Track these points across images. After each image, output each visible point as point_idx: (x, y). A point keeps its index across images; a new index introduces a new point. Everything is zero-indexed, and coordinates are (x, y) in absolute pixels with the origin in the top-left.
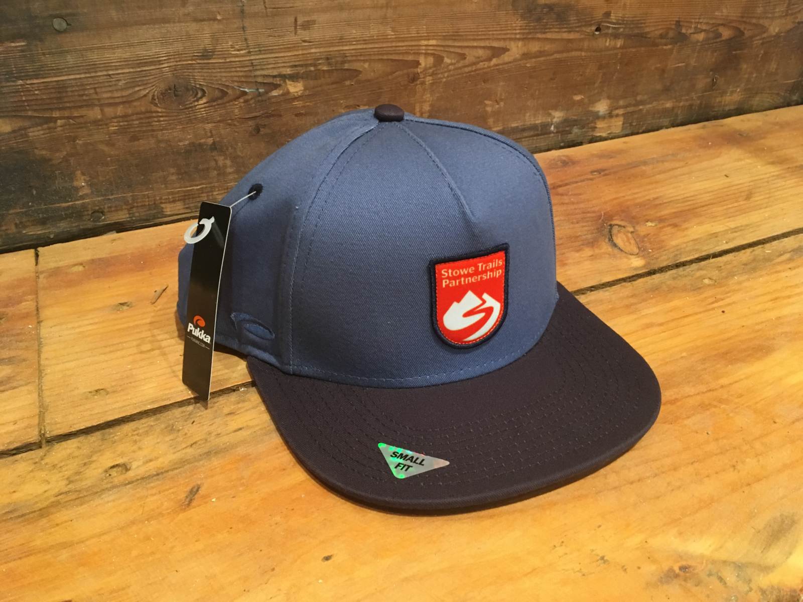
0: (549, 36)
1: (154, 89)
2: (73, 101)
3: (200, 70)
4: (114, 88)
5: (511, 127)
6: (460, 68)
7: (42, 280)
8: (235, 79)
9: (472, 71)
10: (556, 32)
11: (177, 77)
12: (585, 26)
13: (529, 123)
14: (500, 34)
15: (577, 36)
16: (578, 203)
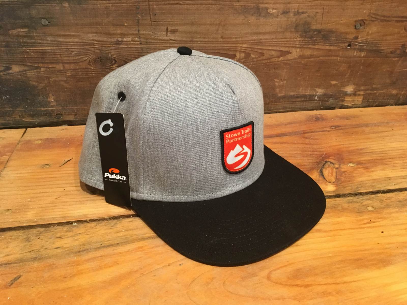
0: (317, 47)
1: (90, 58)
2: (49, 60)
3: (114, 50)
4: (70, 55)
6: (260, 60)
7: (19, 145)
8: (132, 56)
9: (267, 63)
10: (322, 45)
11: (102, 52)
12: (341, 43)
13: (301, 94)
14: (286, 44)
15: (335, 48)
16: (313, 144)
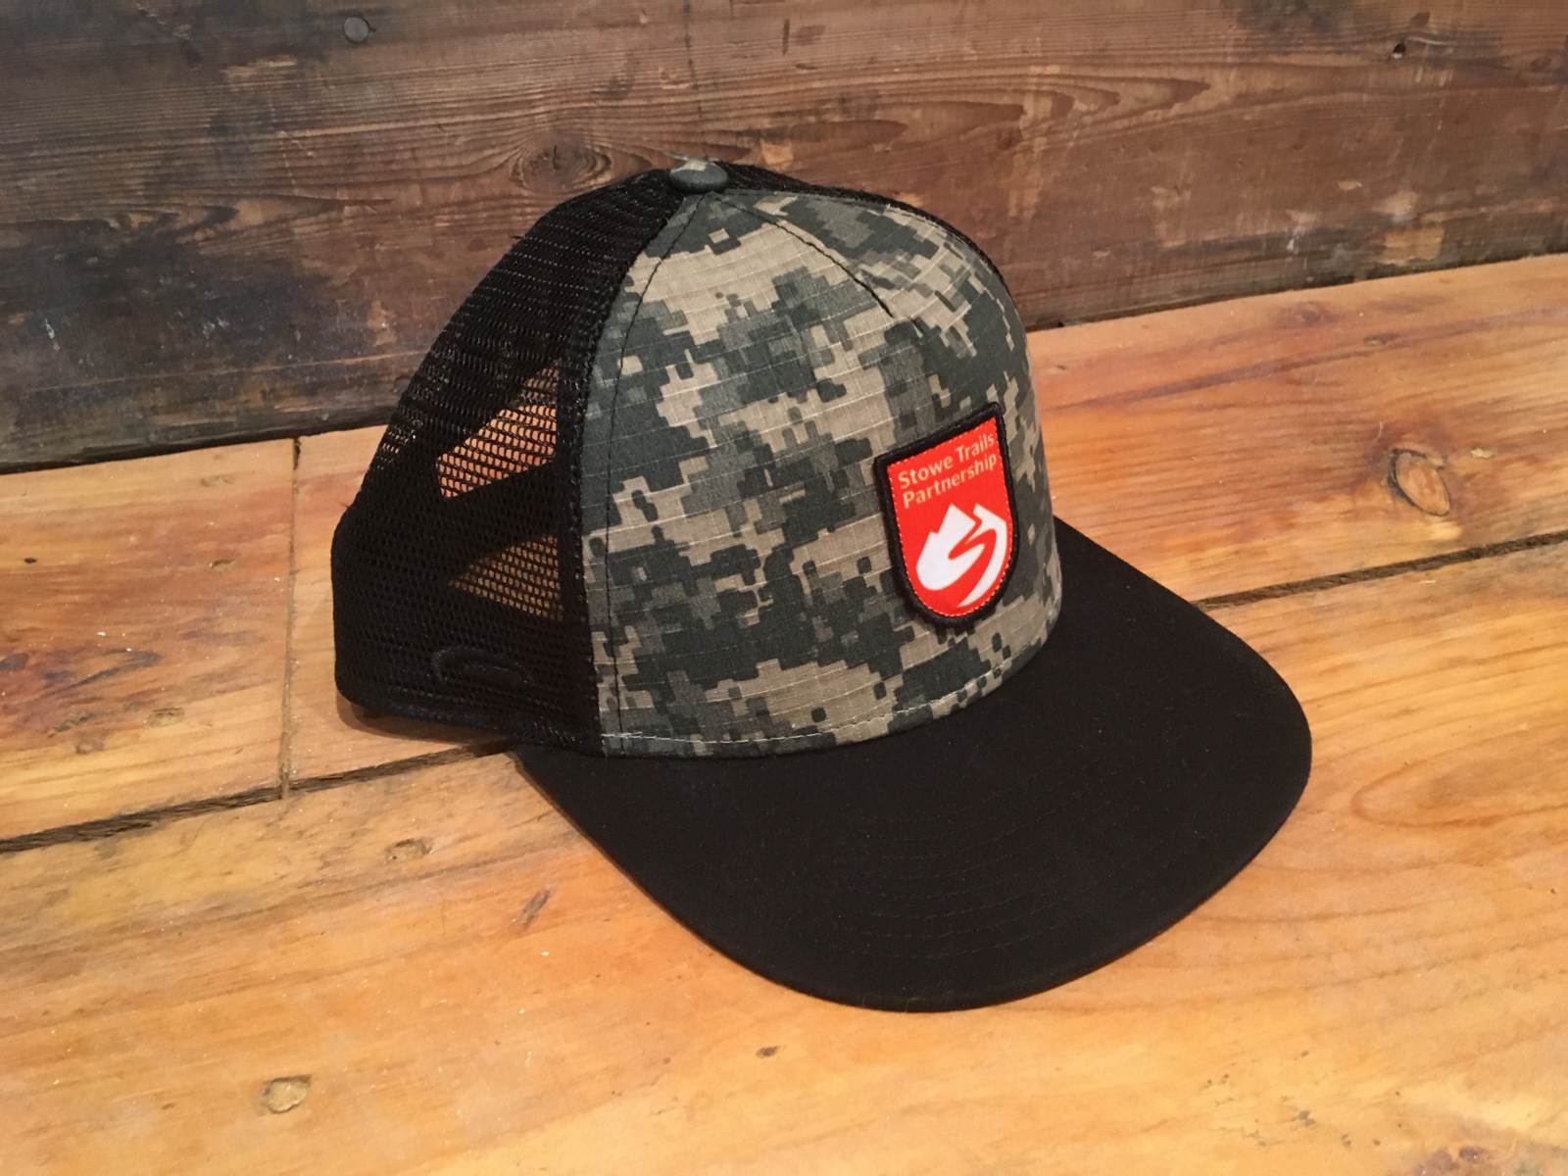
0: (1294, 60)
1: (519, 155)
2: (373, 173)
3: (602, 120)
4: (446, 150)
5: (1204, 242)
6: (1106, 121)
7: (303, 497)
8: (665, 137)
9: (1129, 128)
10: (1309, 52)
11: (560, 132)
12: (1371, 41)
13: (1241, 235)
14: (1192, 55)
15: (1354, 61)
16: (1331, 401)
